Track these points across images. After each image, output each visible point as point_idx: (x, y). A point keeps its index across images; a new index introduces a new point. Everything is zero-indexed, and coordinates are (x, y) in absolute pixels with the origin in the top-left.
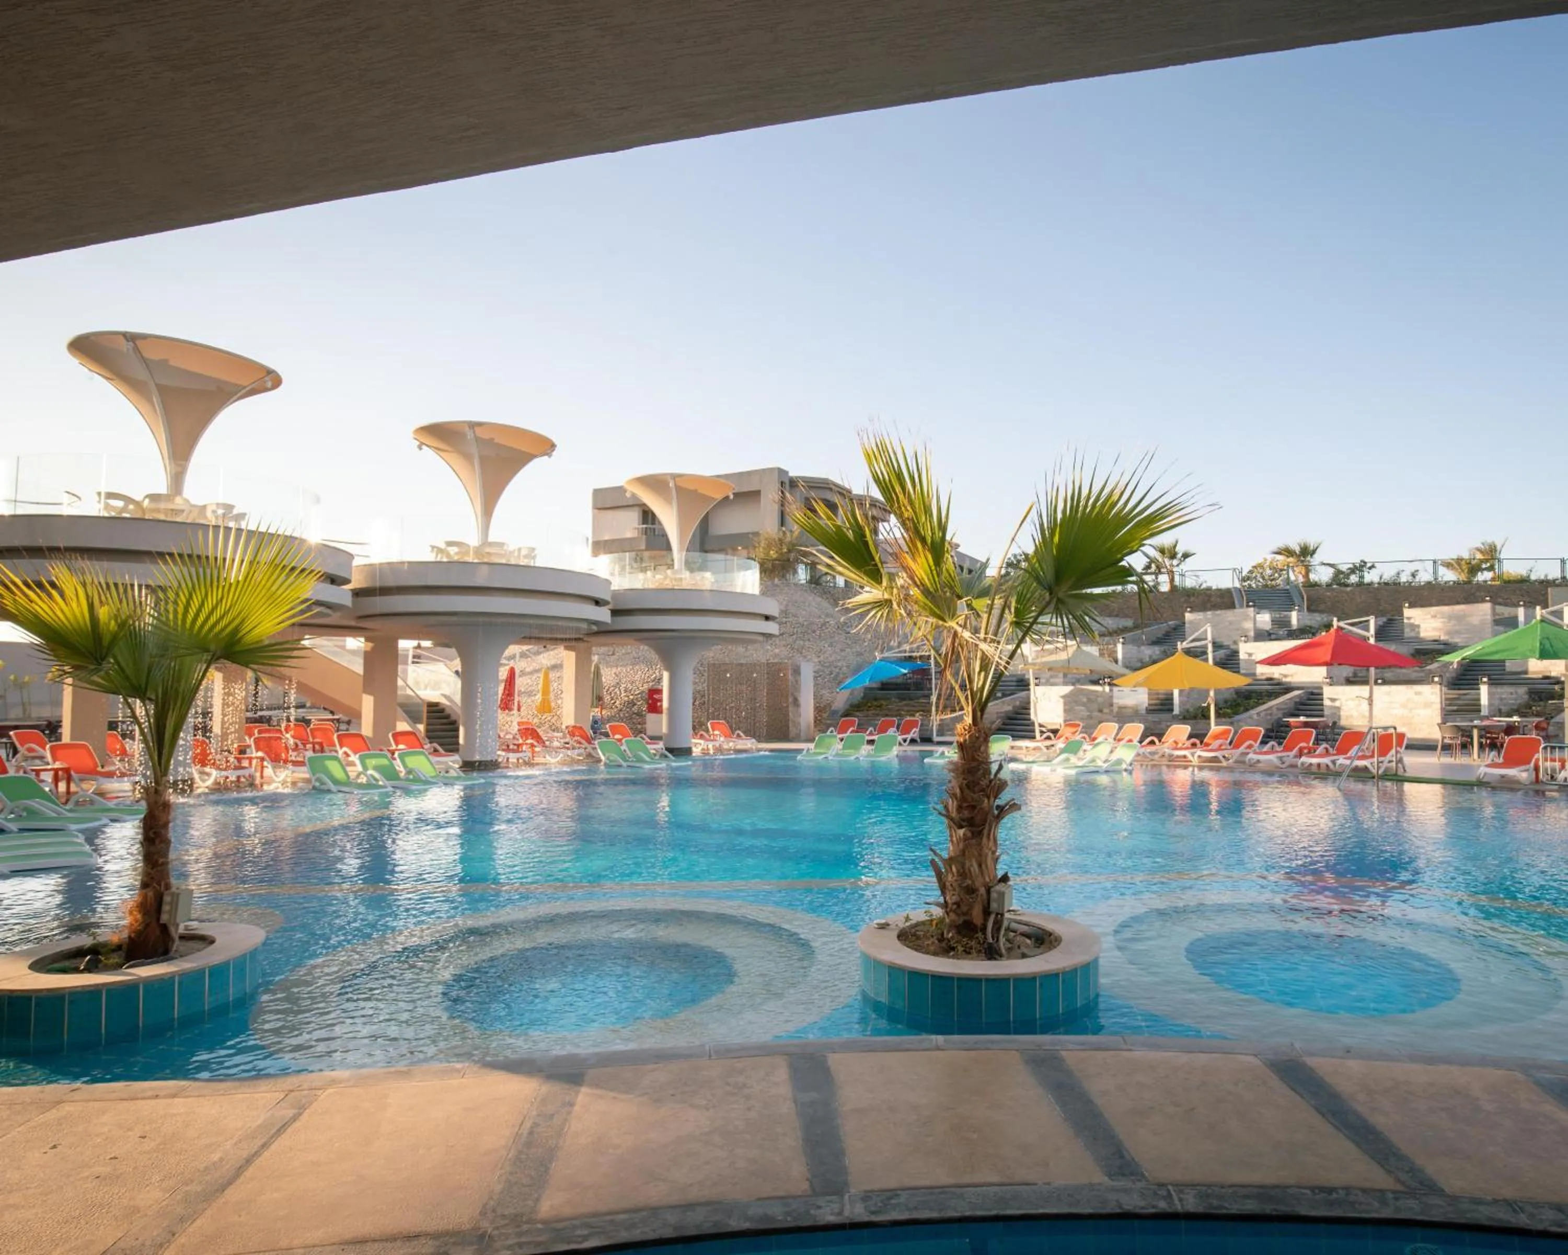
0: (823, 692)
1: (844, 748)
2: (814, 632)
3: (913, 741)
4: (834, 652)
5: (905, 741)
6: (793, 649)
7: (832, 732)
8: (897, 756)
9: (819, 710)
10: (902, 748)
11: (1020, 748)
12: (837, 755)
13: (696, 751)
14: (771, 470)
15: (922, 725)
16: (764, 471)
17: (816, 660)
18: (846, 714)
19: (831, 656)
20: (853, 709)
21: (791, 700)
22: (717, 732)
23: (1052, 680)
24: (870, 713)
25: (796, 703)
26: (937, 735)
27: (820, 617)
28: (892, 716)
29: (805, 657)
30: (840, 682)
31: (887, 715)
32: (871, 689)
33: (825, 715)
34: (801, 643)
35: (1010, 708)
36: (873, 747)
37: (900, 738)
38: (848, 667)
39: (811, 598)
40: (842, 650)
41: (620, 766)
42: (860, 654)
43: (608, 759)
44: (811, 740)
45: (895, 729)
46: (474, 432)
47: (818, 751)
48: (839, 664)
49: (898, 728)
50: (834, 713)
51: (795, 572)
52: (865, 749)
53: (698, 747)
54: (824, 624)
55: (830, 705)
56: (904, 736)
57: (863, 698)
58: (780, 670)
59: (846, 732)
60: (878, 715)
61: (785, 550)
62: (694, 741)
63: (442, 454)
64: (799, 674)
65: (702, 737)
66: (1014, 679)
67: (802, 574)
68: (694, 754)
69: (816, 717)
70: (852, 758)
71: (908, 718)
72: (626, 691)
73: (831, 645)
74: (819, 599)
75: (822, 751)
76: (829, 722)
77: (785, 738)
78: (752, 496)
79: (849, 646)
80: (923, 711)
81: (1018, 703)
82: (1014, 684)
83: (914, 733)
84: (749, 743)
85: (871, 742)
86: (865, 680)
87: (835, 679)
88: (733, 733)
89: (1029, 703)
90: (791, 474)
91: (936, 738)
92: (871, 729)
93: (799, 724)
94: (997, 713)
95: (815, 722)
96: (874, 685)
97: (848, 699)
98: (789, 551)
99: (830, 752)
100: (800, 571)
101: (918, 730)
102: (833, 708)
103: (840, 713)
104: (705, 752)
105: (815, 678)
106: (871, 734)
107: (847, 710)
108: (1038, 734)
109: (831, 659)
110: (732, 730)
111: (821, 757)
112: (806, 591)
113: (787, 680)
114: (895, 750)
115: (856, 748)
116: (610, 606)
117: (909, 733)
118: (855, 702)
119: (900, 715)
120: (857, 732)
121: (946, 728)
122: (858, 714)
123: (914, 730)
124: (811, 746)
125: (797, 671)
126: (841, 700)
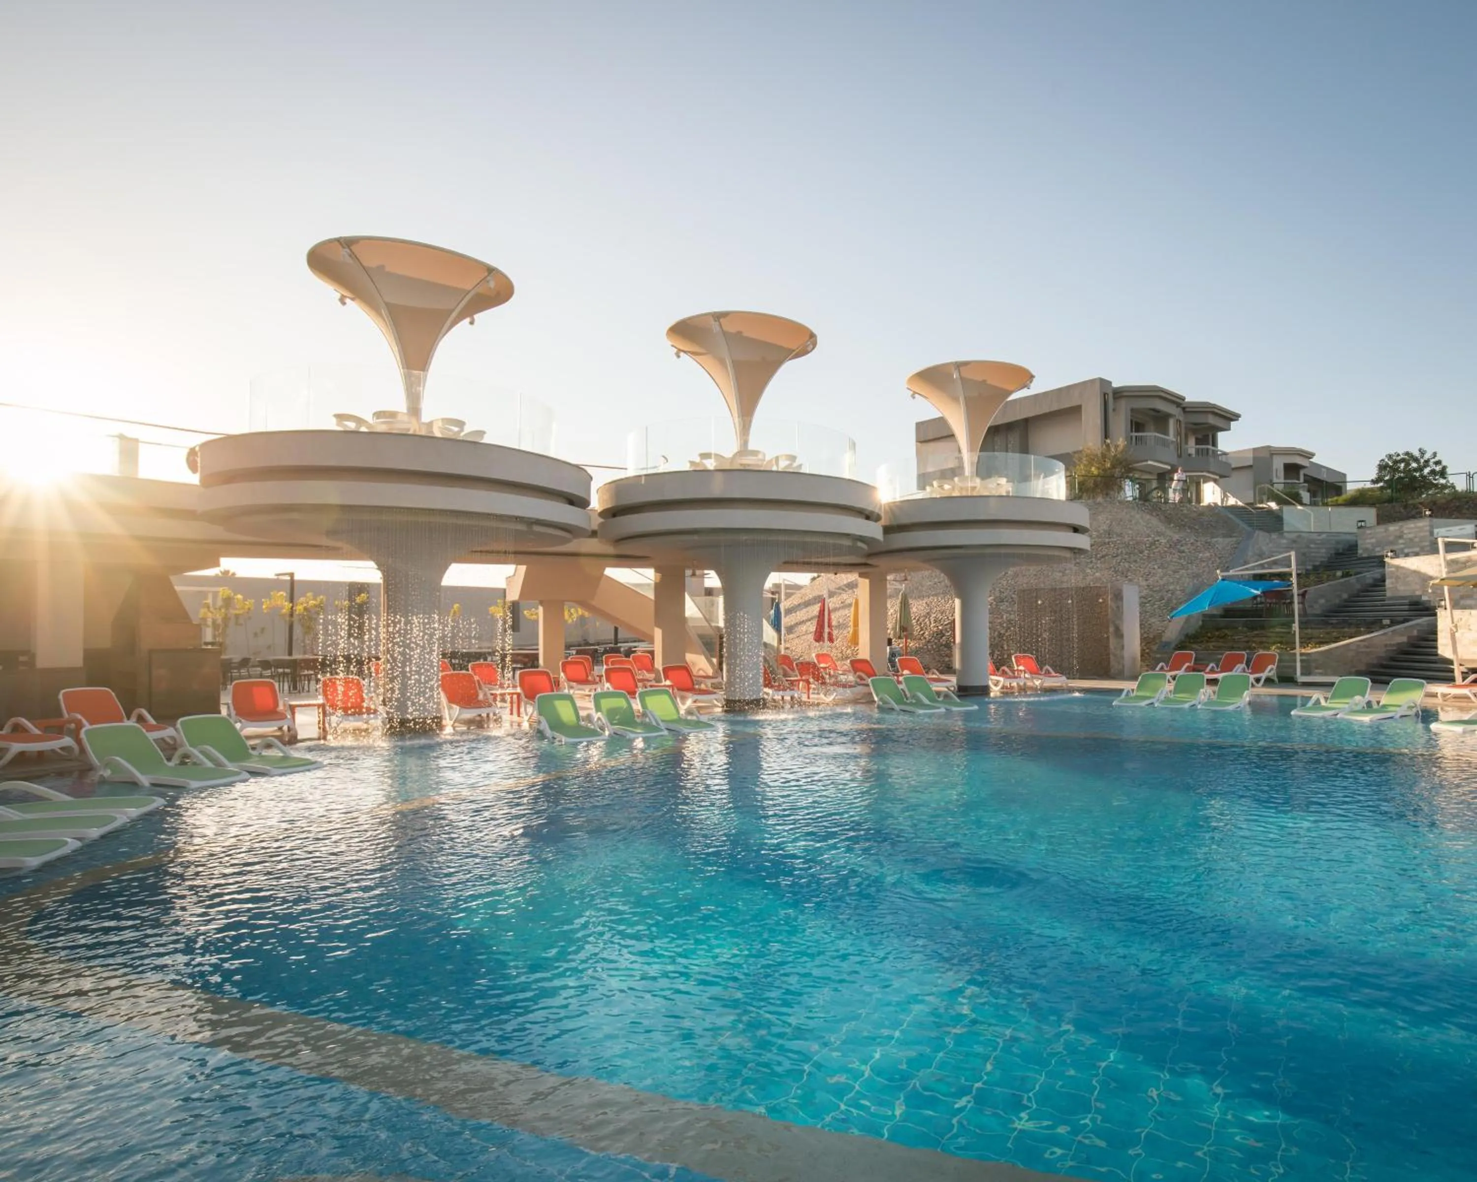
0: (1153, 620)
1: (1176, 691)
2: (1141, 552)
3: (1269, 681)
4: (1165, 575)
5: (1258, 680)
6: (1116, 572)
7: (1162, 669)
8: (1250, 703)
9: (1147, 641)
10: (1255, 690)
11: (1435, 695)
12: (1167, 700)
13: (995, 691)
14: (1092, 381)
15: (1280, 661)
16: (1084, 383)
17: (1144, 583)
18: (1181, 646)
19: (1161, 578)
20: (1188, 641)
21: (1111, 629)
22: (1021, 668)
23: (1462, 602)
24: (1211, 645)
25: (1119, 634)
26: (1302, 674)
27: (1149, 536)
28: (1239, 649)
29: (1130, 580)
30: (1173, 609)
31: (1232, 648)
32: (1213, 616)
33: (1155, 648)
34: (1127, 565)
35: (1404, 639)
36: (1216, 688)
37: (1252, 677)
38: (1183, 591)
39: (1138, 516)
40: (1175, 572)
41: (893, 709)
42: (1196, 576)
43: (881, 699)
44: (1134, 678)
45: (1244, 665)
46: (721, 325)
47: (1140, 694)
48: (1171, 587)
49: (1248, 665)
50: (1167, 644)
51: (1121, 488)
52: (1206, 693)
53: (996, 684)
54: (1153, 543)
55: (1160, 636)
56: (1257, 675)
57: (1202, 627)
58: (1099, 596)
59: (1179, 669)
60: (1219, 648)
61: (1108, 465)
62: (993, 677)
63: (697, 358)
64: (1121, 599)
65: (1004, 674)
66: (1406, 601)
67: (1129, 491)
68: (992, 695)
69: (1143, 650)
70: (1187, 706)
71: (1261, 652)
72: (935, 621)
73: (1161, 566)
74: (1148, 517)
75: (1148, 694)
76: (1158, 656)
77: (1106, 674)
78: (1073, 412)
79: (1183, 567)
80: (1281, 643)
81: (1415, 633)
82: (1406, 607)
83: (1270, 671)
84: (1058, 681)
85: (1213, 682)
86: (1204, 605)
87: (1167, 605)
88: (1041, 669)
89: (1435, 632)
90: (1115, 385)
91: (1301, 679)
92: (1211, 665)
93: (1123, 657)
94: (1386, 645)
95: (1142, 656)
96: (1215, 612)
97: (1182, 628)
98: (1113, 467)
99: (1157, 695)
100: (1127, 488)
101: (1275, 667)
102: (1164, 639)
103: (1173, 645)
104: (1007, 692)
105: (1142, 605)
106: (1212, 671)
107: (1182, 642)
108: (1458, 675)
109: (1161, 583)
110: (1039, 666)
111: (1144, 703)
112: (1133, 508)
113: (1107, 606)
114: (1247, 696)
115: (1193, 690)
116: (883, 522)
117: (1263, 671)
118: (1191, 631)
119: (1250, 648)
120: (1194, 670)
121: (1313, 665)
122: (1194, 646)
123: (1270, 667)
124: (1133, 685)
125: (1118, 596)
126: (1173, 631)
